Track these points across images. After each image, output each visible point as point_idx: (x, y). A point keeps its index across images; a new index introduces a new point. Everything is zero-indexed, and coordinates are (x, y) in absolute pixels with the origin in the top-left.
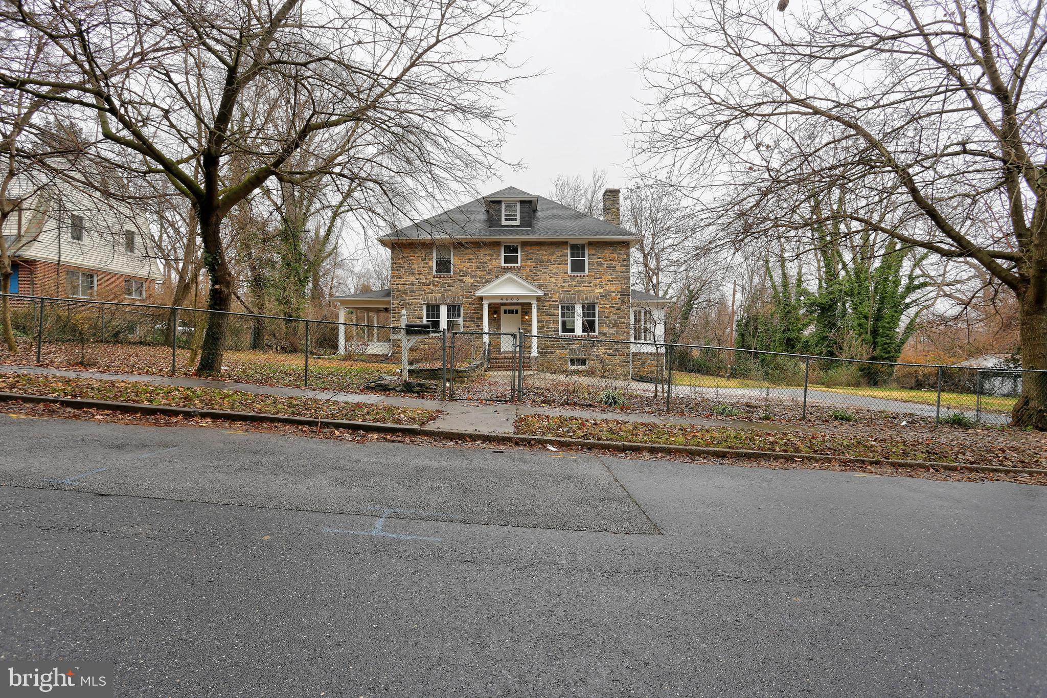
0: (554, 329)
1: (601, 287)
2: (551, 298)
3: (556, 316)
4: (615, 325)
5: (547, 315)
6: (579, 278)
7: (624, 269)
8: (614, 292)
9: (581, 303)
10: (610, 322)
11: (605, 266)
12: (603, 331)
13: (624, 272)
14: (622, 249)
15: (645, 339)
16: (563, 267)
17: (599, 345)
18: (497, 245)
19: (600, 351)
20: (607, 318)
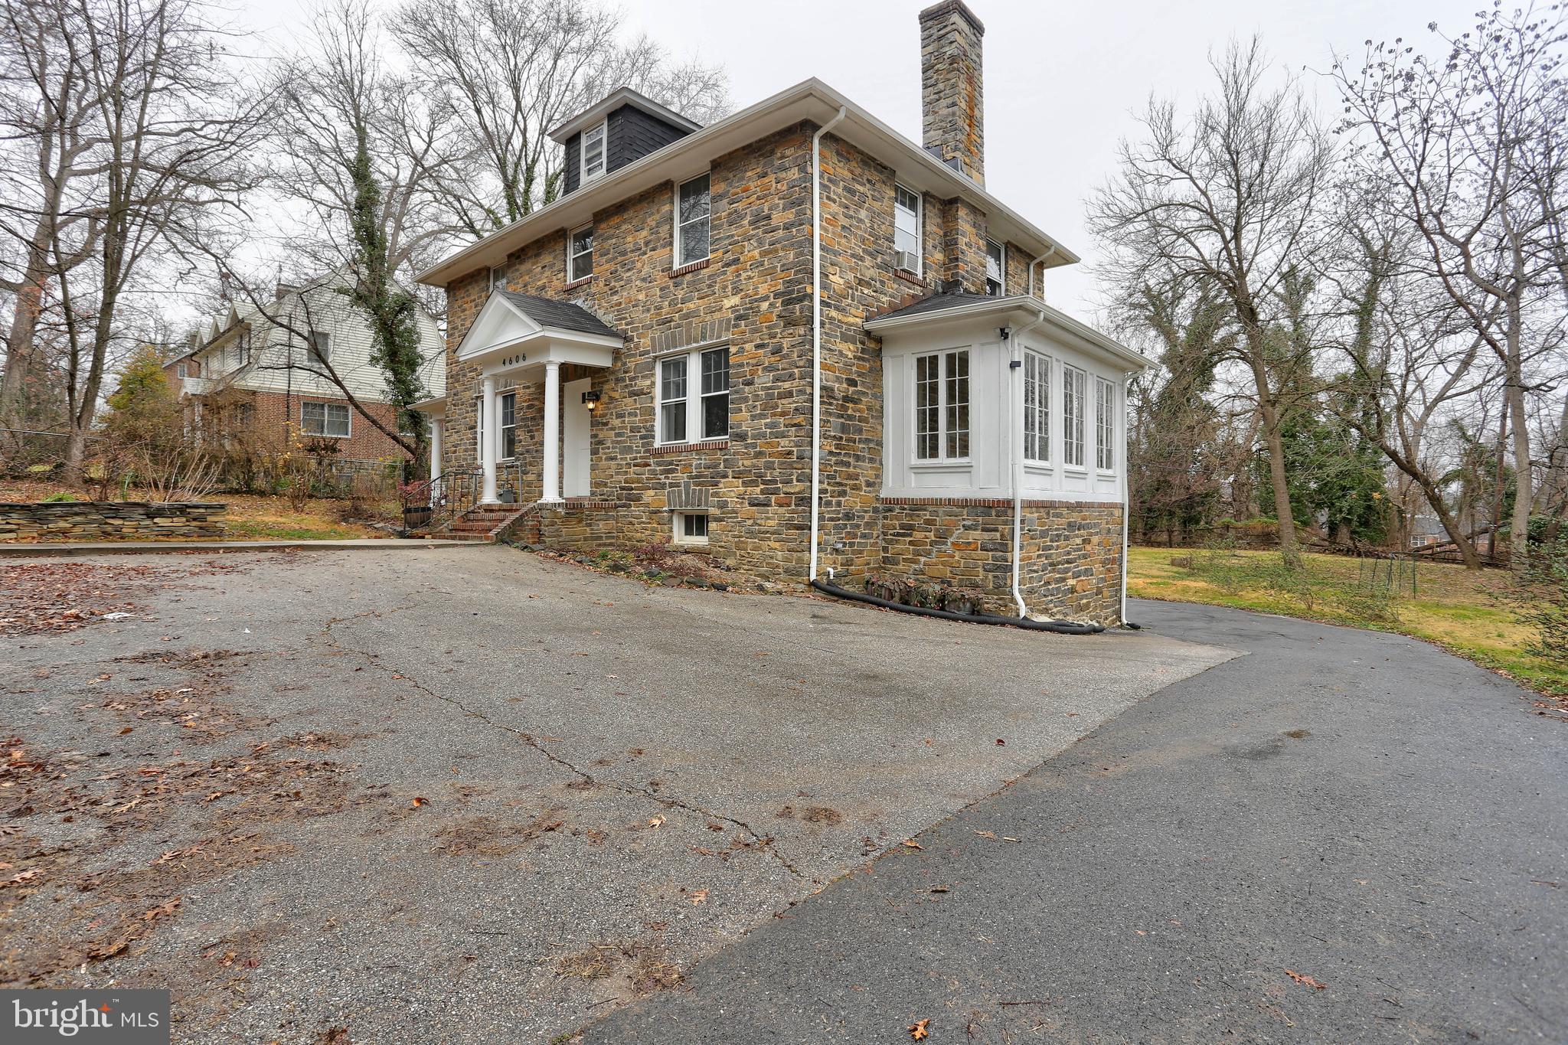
0: (643, 432)
1: (736, 291)
2: (637, 347)
3: (646, 393)
4: (769, 404)
5: (633, 394)
6: (689, 277)
7: (790, 216)
8: (766, 298)
9: (698, 349)
10: (756, 397)
11: (746, 222)
12: (739, 426)
13: (792, 225)
14: (788, 152)
15: (951, 453)
16: (661, 253)
17: (730, 474)
18: (560, 237)
19: (731, 490)
20: (750, 383)
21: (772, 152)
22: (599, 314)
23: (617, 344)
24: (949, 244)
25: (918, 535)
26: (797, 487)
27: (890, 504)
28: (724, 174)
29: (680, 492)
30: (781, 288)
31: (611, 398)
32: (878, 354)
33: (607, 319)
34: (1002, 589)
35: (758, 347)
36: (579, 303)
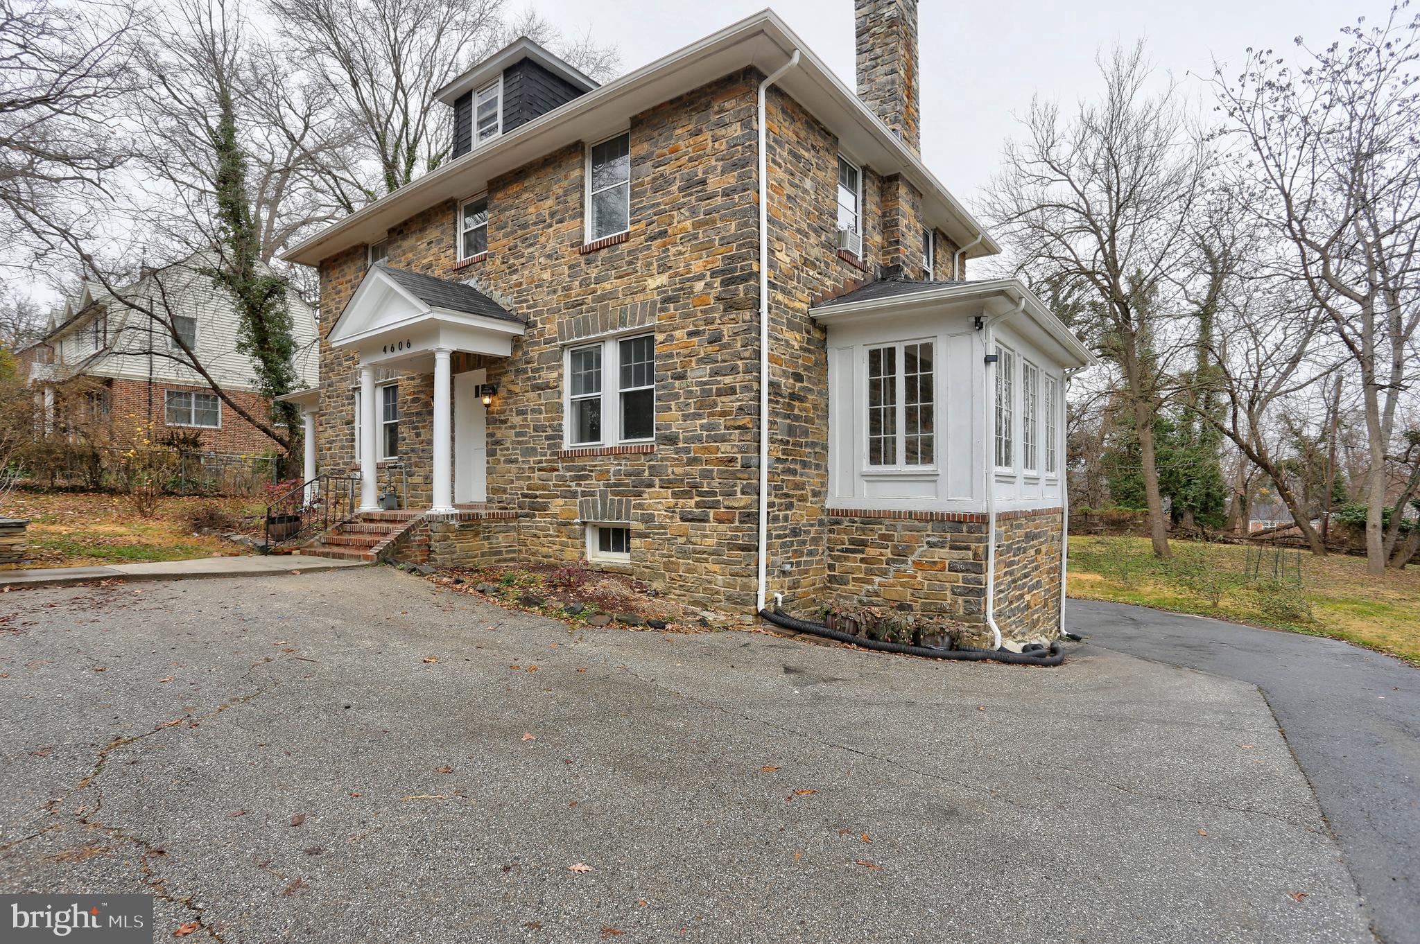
0: (550, 432)
1: (663, 268)
2: (541, 334)
3: (554, 387)
4: (706, 402)
5: (536, 388)
6: (604, 253)
7: (731, 180)
8: (700, 277)
9: (615, 337)
10: (690, 394)
11: (675, 188)
12: (669, 427)
13: (734, 191)
14: (727, 105)
15: (911, 457)
16: (570, 226)
17: (657, 483)
18: (449, 209)
19: (658, 502)
20: (681, 377)
21: (708, 106)
22: (496, 296)
23: (518, 330)
24: (888, 226)
25: (872, 552)
26: (741, 500)
27: (837, 517)
28: (648, 132)
29: (594, 502)
30: (720, 265)
31: (510, 392)
32: (823, 345)
33: (506, 301)
34: (974, 614)
35: (691, 334)
36: (472, 283)
